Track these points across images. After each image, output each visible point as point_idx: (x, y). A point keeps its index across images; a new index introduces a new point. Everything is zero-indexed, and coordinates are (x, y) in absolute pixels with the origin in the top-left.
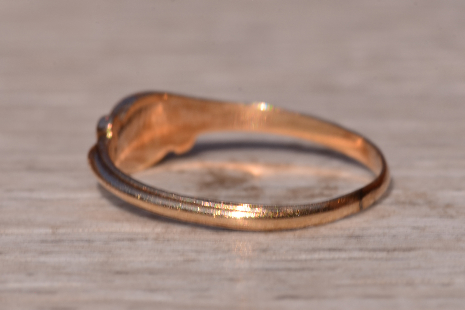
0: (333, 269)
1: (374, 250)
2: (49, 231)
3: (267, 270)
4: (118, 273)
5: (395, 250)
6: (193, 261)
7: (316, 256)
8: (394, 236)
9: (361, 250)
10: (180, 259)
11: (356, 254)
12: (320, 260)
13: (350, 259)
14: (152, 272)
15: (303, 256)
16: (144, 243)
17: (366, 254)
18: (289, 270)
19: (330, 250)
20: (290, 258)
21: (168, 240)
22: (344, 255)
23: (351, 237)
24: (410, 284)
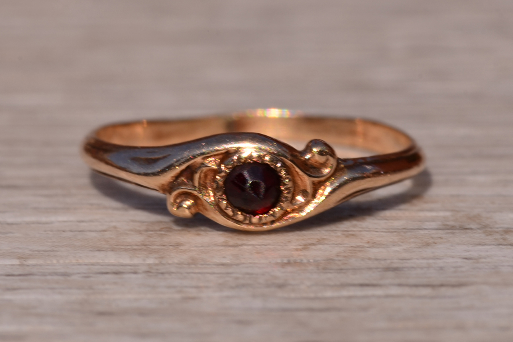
0: (365, 309)
1: (416, 286)
2: (16, 262)
3: (285, 310)
4: (101, 314)
5: (442, 285)
6: (193, 298)
7: (345, 293)
8: (441, 268)
9: (400, 285)
10: (177, 296)
11: (395, 291)
12: (350, 298)
13: (387, 296)
14: (142, 313)
15: (329, 294)
16: (134, 276)
17: (406, 291)
18: (311, 310)
19: (362, 285)
20: (312, 295)
21: (162, 273)
22: (378, 292)
23: (388, 269)
24: (461, 327)
